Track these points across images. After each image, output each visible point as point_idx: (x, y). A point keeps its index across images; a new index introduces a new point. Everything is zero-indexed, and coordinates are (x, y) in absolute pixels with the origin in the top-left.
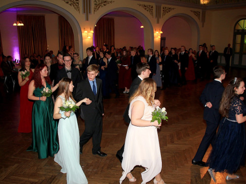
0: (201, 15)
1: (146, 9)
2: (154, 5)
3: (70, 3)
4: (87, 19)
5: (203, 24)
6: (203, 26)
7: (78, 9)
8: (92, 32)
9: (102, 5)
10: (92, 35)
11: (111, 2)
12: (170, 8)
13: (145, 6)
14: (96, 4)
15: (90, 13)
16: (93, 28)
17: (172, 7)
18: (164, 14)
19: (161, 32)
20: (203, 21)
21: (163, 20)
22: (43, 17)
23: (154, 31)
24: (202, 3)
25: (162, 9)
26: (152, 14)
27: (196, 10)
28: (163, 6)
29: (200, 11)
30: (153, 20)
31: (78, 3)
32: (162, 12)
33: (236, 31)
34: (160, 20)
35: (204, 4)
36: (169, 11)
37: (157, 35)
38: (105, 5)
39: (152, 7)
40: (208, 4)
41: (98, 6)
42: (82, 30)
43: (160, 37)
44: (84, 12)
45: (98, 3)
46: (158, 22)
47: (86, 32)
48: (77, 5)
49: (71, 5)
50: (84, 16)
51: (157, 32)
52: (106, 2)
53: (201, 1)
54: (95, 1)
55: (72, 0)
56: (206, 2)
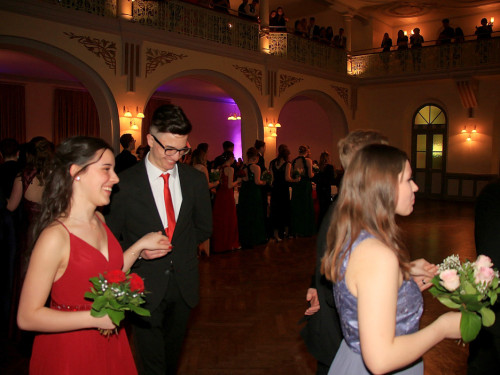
0: (349, 95)
1: (248, 76)
2: (263, 69)
3: (96, 50)
4: (131, 88)
5: (354, 113)
6: (354, 118)
7: (112, 64)
8: (142, 115)
9: (163, 61)
10: (140, 121)
11: (181, 56)
12: (293, 79)
13: (247, 70)
14: (149, 59)
15: (138, 74)
16: (142, 107)
17: (297, 75)
18: (282, 89)
19: (279, 125)
20: (354, 107)
21: (281, 100)
23: (264, 122)
24: (350, 73)
25: (279, 79)
26: (260, 86)
27: (340, 85)
28: (280, 72)
29: (348, 87)
30: (262, 99)
31: (113, 53)
32: (279, 85)
33: (415, 128)
34: (276, 100)
35: (354, 76)
36: (292, 84)
37: (271, 130)
38: (168, 61)
39: (260, 73)
40: (361, 74)
41: (155, 60)
42: (120, 111)
43: (275, 135)
44: (126, 73)
45: (155, 56)
46: (271, 105)
47: (128, 114)
48: (112, 56)
49: (98, 54)
50: (125, 78)
51: (271, 125)
52: (170, 54)
53: (349, 69)
54: (149, 51)
55: (102, 45)
56: (357, 71)
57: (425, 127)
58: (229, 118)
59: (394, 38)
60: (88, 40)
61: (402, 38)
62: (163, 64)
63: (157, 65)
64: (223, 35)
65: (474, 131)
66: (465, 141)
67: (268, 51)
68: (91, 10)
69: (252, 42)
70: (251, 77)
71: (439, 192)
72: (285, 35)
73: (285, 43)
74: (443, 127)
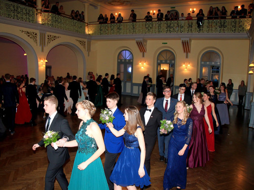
0: (86, 44)
1: (29, 36)
2: (38, 32)
5: (89, 53)
6: (89, 56)
12: (55, 37)
13: (28, 33)
17: (57, 35)
18: (49, 42)
19: (46, 61)
21: (47, 49)
23: (39, 60)
24: (87, 33)
25: (47, 37)
26: (36, 41)
27: (81, 39)
28: (48, 33)
29: (86, 40)
30: (37, 47)
32: (47, 40)
34: (45, 48)
35: (89, 34)
36: (54, 39)
37: (42, 64)
39: (36, 34)
40: (92, 34)
43: (45, 66)
46: (43, 50)
51: (42, 61)
53: (87, 31)
56: (91, 32)
57: (123, 61)
58: (24, 55)
59: (109, 17)
61: (112, 17)
64: (13, 14)
65: (145, 64)
66: (141, 68)
67: (41, 22)
69: (31, 18)
70: (30, 36)
71: (130, 92)
72: (50, 14)
73: (50, 18)
74: (131, 61)
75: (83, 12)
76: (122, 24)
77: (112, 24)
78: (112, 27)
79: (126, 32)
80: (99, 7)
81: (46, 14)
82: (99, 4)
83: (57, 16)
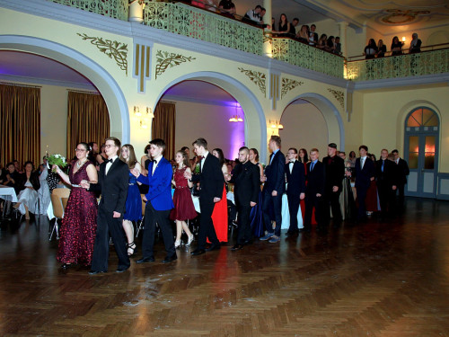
0: (345, 98)
1: (252, 79)
2: (267, 72)
3: (108, 51)
4: (142, 89)
5: (349, 116)
6: (349, 120)
7: (124, 65)
8: (152, 115)
9: (173, 63)
10: (150, 121)
11: (189, 59)
12: (294, 82)
13: (252, 74)
14: (160, 60)
15: (148, 76)
16: (152, 107)
17: (298, 79)
18: (284, 92)
19: (281, 127)
20: (350, 110)
21: (282, 104)
22: (38, 91)
23: (268, 123)
24: (345, 77)
25: (281, 80)
26: (263, 89)
27: (337, 89)
28: (283, 76)
29: (345, 91)
30: (265, 100)
31: (125, 54)
32: (281, 87)
33: (408, 129)
34: (278, 103)
35: (350, 80)
36: (293, 87)
37: (273, 131)
38: (177, 63)
39: (264, 77)
40: (356, 79)
41: (164, 64)
42: (131, 112)
44: (137, 74)
45: (165, 58)
46: (274, 108)
48: (123, 57)
49: (110, 55)
50: (137, 81)
51: (274, 126)
52: (179, 57)
53: (345, 74)
54: (159, 53)
55: (114, 46)
56: (352, 76)
57: (417, 129)
58: (231, 120)
59: (388, 44)
60: (101, 41)
62: (172, 66)
63: (166, 67)
64: (229, 39)
67: (270, 55)
68: (104, 13)
69: (256, 46)
70: (255, 80)
71: (431, 191)
72: (287, 40)
73: (287, 47)
74: (435, 129)
75: (338, 38)
76: (417, 55)
77: (397, 57)
78: (397, 63)
79: (428, 69)
80: (364, 29)
81: (280, 40)
82: (365, 23)
83: (298, 43)
